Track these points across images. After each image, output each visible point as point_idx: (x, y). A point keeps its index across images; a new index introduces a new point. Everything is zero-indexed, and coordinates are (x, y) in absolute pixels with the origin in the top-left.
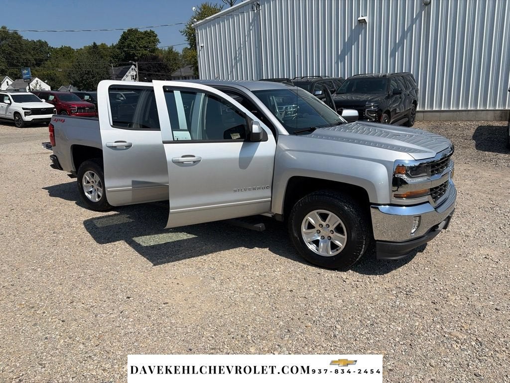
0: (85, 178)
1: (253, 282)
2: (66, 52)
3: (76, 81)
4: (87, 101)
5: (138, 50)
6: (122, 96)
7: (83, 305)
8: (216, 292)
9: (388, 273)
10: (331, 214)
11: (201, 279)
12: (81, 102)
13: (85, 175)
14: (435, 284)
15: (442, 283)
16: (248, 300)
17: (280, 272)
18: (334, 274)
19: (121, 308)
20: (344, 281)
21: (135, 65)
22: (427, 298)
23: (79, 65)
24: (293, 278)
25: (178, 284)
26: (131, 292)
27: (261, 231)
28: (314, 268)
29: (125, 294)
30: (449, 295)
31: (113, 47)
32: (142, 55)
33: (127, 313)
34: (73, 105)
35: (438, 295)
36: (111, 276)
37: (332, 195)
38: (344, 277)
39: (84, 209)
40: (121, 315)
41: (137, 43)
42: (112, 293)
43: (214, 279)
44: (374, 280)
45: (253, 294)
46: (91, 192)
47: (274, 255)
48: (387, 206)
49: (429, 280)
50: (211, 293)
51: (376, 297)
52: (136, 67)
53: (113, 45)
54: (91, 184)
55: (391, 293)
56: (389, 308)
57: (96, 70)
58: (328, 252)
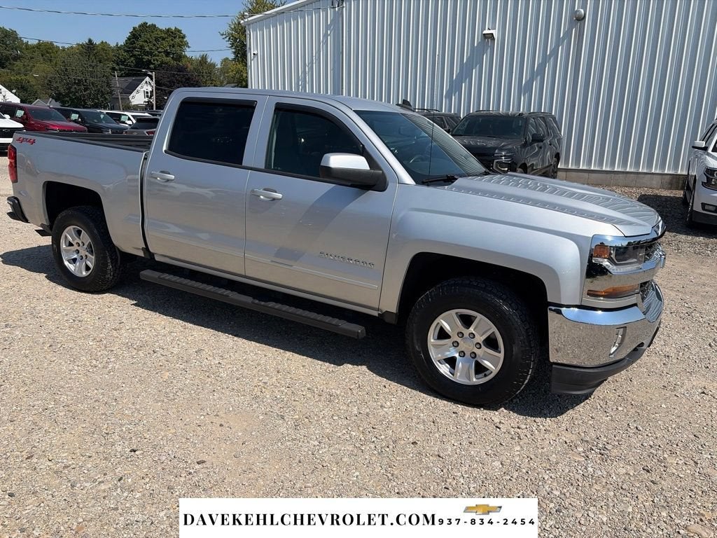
0: (66, 237)
1: (349, 425)
2: (46, 50)
3: (60, 94)
4: (75, 121)
5: (155, 56)
6: (129, 119)
7: (50, 464)
8: (288, 443)
9: (562, 414)
10: (479, 316)
11: (261, 417)
12: (66, 123)
13: (65, 233)
14: (639, 436)
15: (650, 435)
16: (345, 460)
17: (391, 409)
18: (480, 414)
19: (119, 471)
20: (497, 427)
21: (151, 77)
22: (635, 462)
23: (66, 70)
24: (414, 420)
25: (221, 425)
26: (139, 439)
27: (360, 337)
28: (446, 402)
29: (127, 443)
30: (666, 456)
31: (118, 48)
32: (162, 63)
33: (130, 480)
34: (54, 126)
35: (649, 456)
36: (102, 409)
37: (484, 286)
38: (497, 420)
39: (60, 288)
40: (119, 484)
41: (154, 45)
42: (104, 442)
43: (283, 417)
44: (543, 426)
45: (351, 448)
46: (74, 261)
47: (379, 378)
48: (576, 309)
49: (629, 429)
50: (279, 444)
51: (553, 458)
52: (152, 79)
53: (117, 45)
54: (76, 247)
55: (575, 450)
56: (580, 479)
57: (91, 79)
58: (469, 378)
